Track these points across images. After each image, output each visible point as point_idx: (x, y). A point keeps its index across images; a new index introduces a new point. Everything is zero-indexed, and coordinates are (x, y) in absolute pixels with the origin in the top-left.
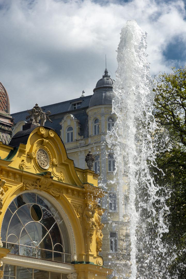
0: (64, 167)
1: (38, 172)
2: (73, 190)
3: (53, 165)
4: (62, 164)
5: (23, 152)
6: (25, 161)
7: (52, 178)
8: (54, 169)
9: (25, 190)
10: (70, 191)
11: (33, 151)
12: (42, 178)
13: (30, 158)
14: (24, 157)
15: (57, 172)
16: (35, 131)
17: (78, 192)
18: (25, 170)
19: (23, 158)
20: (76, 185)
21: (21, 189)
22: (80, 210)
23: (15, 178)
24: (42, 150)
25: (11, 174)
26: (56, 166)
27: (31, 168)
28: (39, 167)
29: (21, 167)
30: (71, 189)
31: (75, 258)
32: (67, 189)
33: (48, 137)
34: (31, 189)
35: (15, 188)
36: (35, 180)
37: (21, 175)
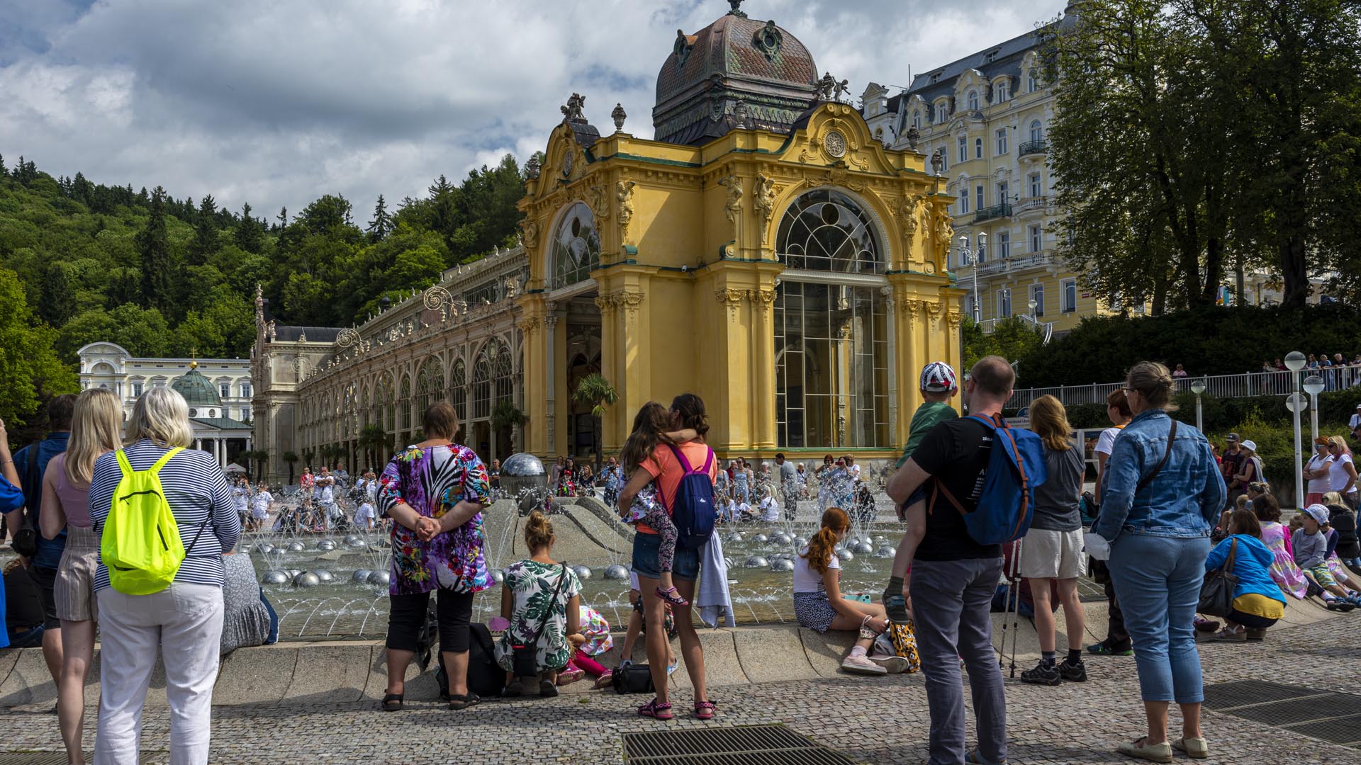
0: (869, 152)
1: (828, 163)
2: (882, 180)
3: (851, 150)
4: (865, 148)
5: (802, 139)
6: (808, 150)
7: (848, 167)
8: (853, 156)
9: (810, 186)
10: (877, 181)
11: (819, 136)
12: (833, 170)
13: (815, 145)
14: (806, 146)
15: (857, 158)
16: (820, 109)
17: (891, 182)
18: (809, 162)
19: (803, 147)
20: (888, 174)
21: (804, 186)
22: (895, 205)
23: (793, 174)
24: (834, 133)
25: (785, 169)
26: (856, 151)
27: (817, 159)
28: (830, 156)
29: (801, 158)
30: (880, 179)
31: (890, 267)
32: (873, 180)
33: (842, 115)
34: (818, 185)
35: (793, 186)
36: (823, 173)
37: (801, 169)
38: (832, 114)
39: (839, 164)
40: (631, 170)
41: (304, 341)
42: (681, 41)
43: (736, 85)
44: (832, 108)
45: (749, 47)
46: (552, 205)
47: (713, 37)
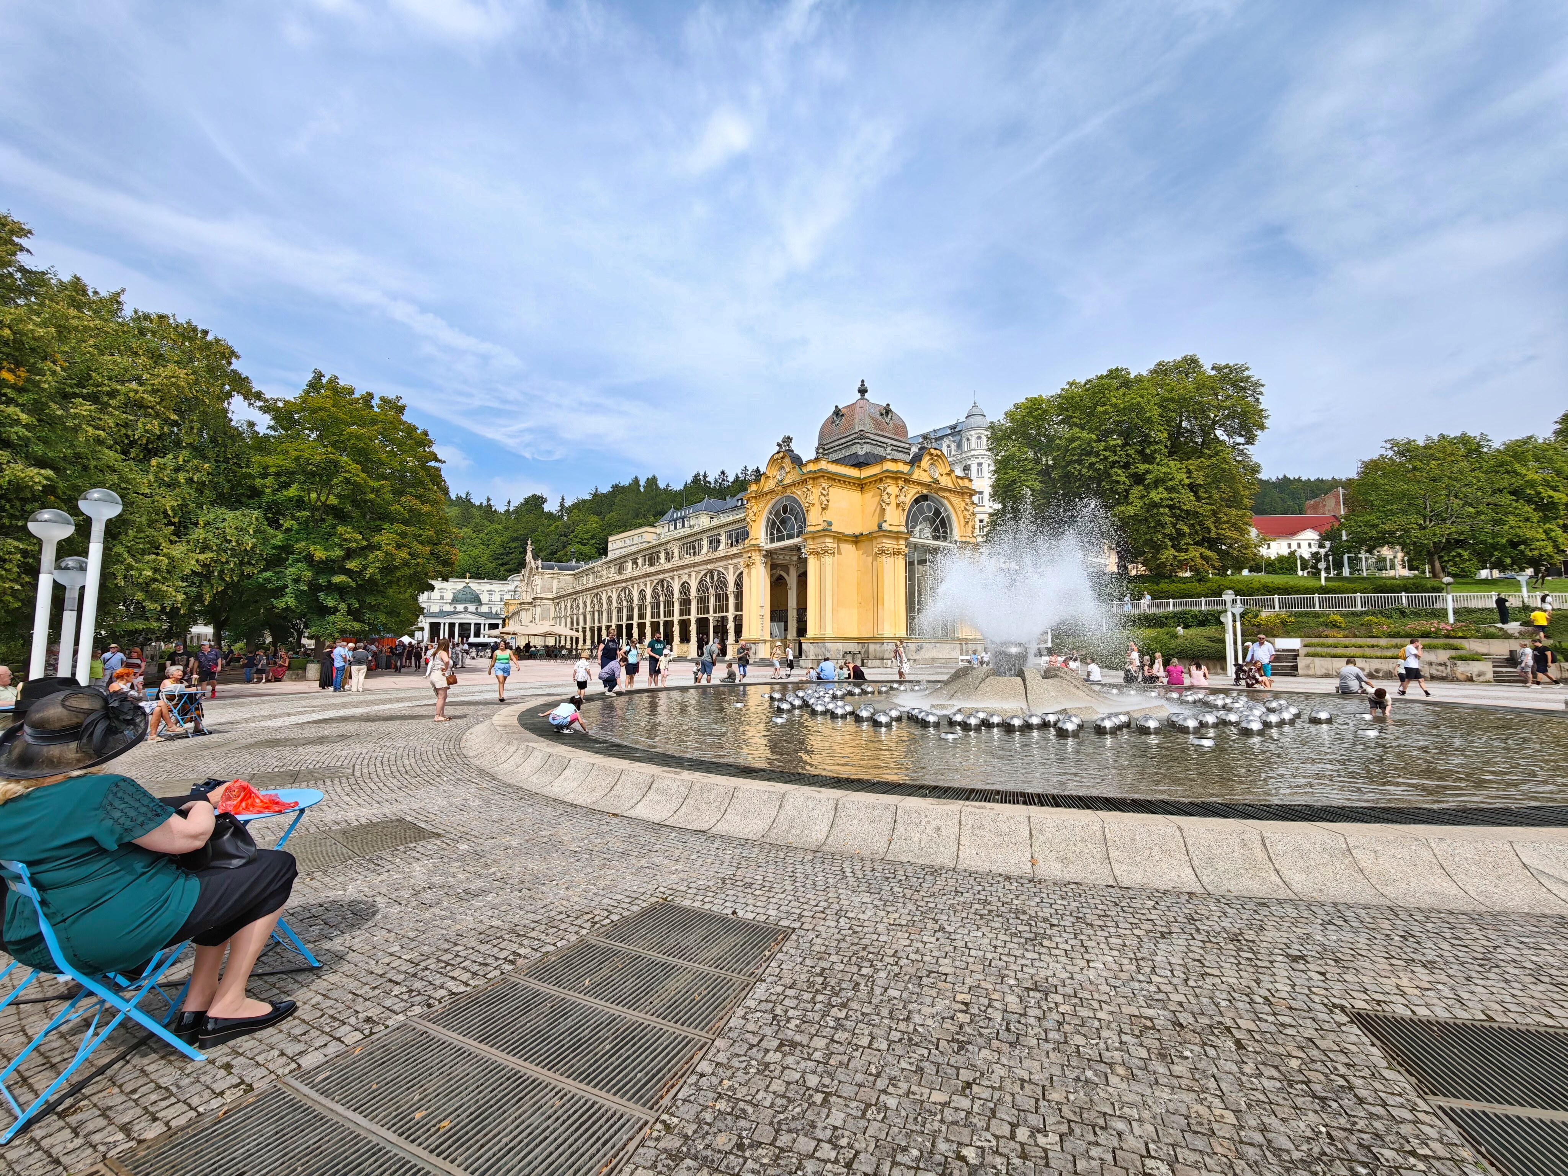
0: (948, 476)
1: (930, 480)
2: (955, 492)
3: (940, 474)
4: (947, 474)
5: (919, 466)
6: (921, 473)
7: (939, 483)
8: (941, 478)
9: (922, 491)
10: (952, 492)
11: (926, 466)
12: (933, 484)
13: (924, 470)
14: (920, 470)
15: (943, 479)
16: (927, 452)
17: (958, 492)
18: (922, 479)
20: (957, 489)
21: (919, 491)
22: (960, 505)
23: (914, 485)
24: (933, 465)
25: (911, 482)
26: (943, 475)
27: (925, 478)
28: (931, 477)
29: (918, 477)
32: (950, 491)
33: (937, 455)
34: (925, 491)
35: (914, 491)
36: (927, 485)
37: (919, 483)
38: (932, 455)
39: (937, 481)
40: (829, 478)
41: (556, 570)
42: (837, 413)
43: (872, 436)
44: (932, 451)
45: (879, 417)
46: (769, 497)
47: (857, 410)
